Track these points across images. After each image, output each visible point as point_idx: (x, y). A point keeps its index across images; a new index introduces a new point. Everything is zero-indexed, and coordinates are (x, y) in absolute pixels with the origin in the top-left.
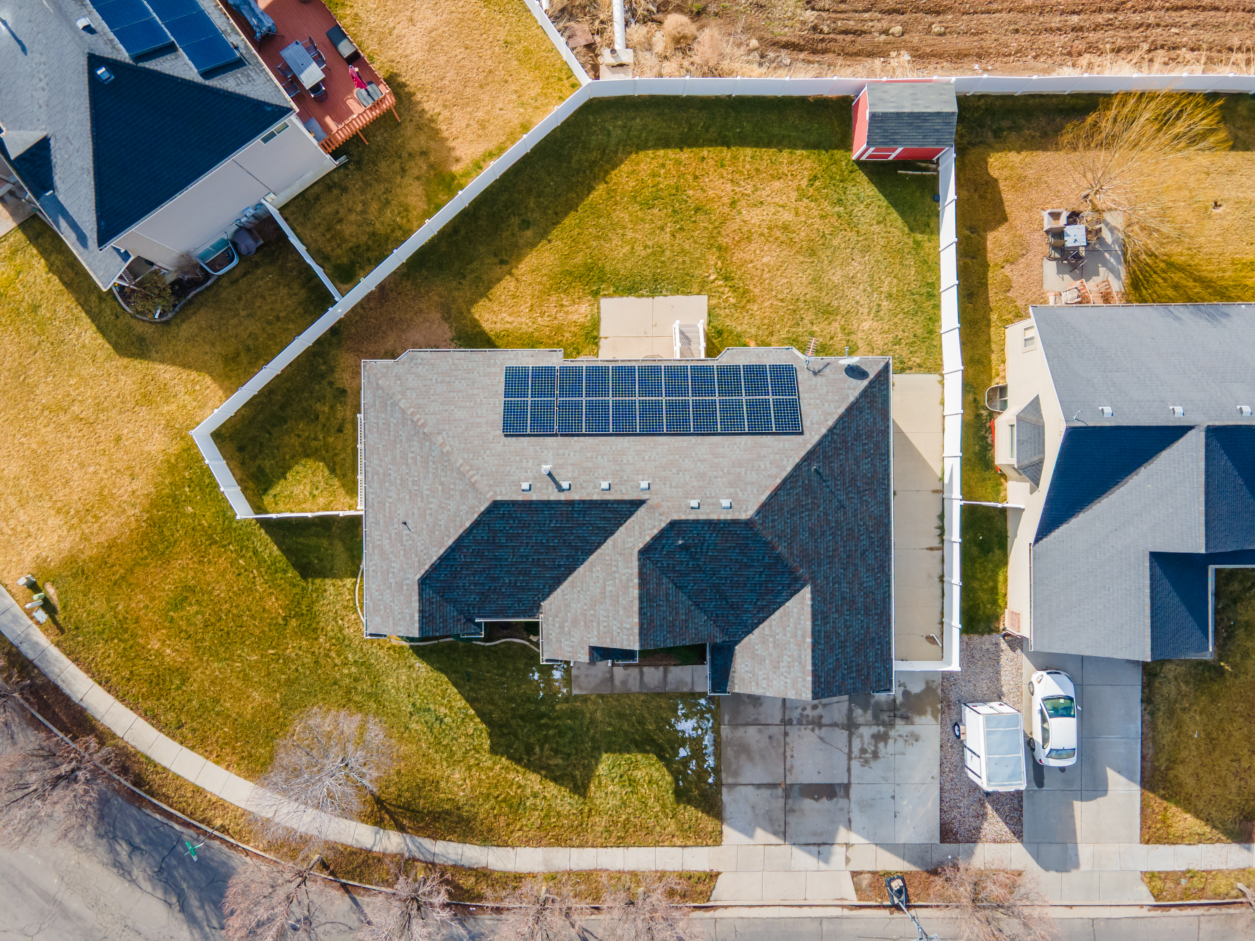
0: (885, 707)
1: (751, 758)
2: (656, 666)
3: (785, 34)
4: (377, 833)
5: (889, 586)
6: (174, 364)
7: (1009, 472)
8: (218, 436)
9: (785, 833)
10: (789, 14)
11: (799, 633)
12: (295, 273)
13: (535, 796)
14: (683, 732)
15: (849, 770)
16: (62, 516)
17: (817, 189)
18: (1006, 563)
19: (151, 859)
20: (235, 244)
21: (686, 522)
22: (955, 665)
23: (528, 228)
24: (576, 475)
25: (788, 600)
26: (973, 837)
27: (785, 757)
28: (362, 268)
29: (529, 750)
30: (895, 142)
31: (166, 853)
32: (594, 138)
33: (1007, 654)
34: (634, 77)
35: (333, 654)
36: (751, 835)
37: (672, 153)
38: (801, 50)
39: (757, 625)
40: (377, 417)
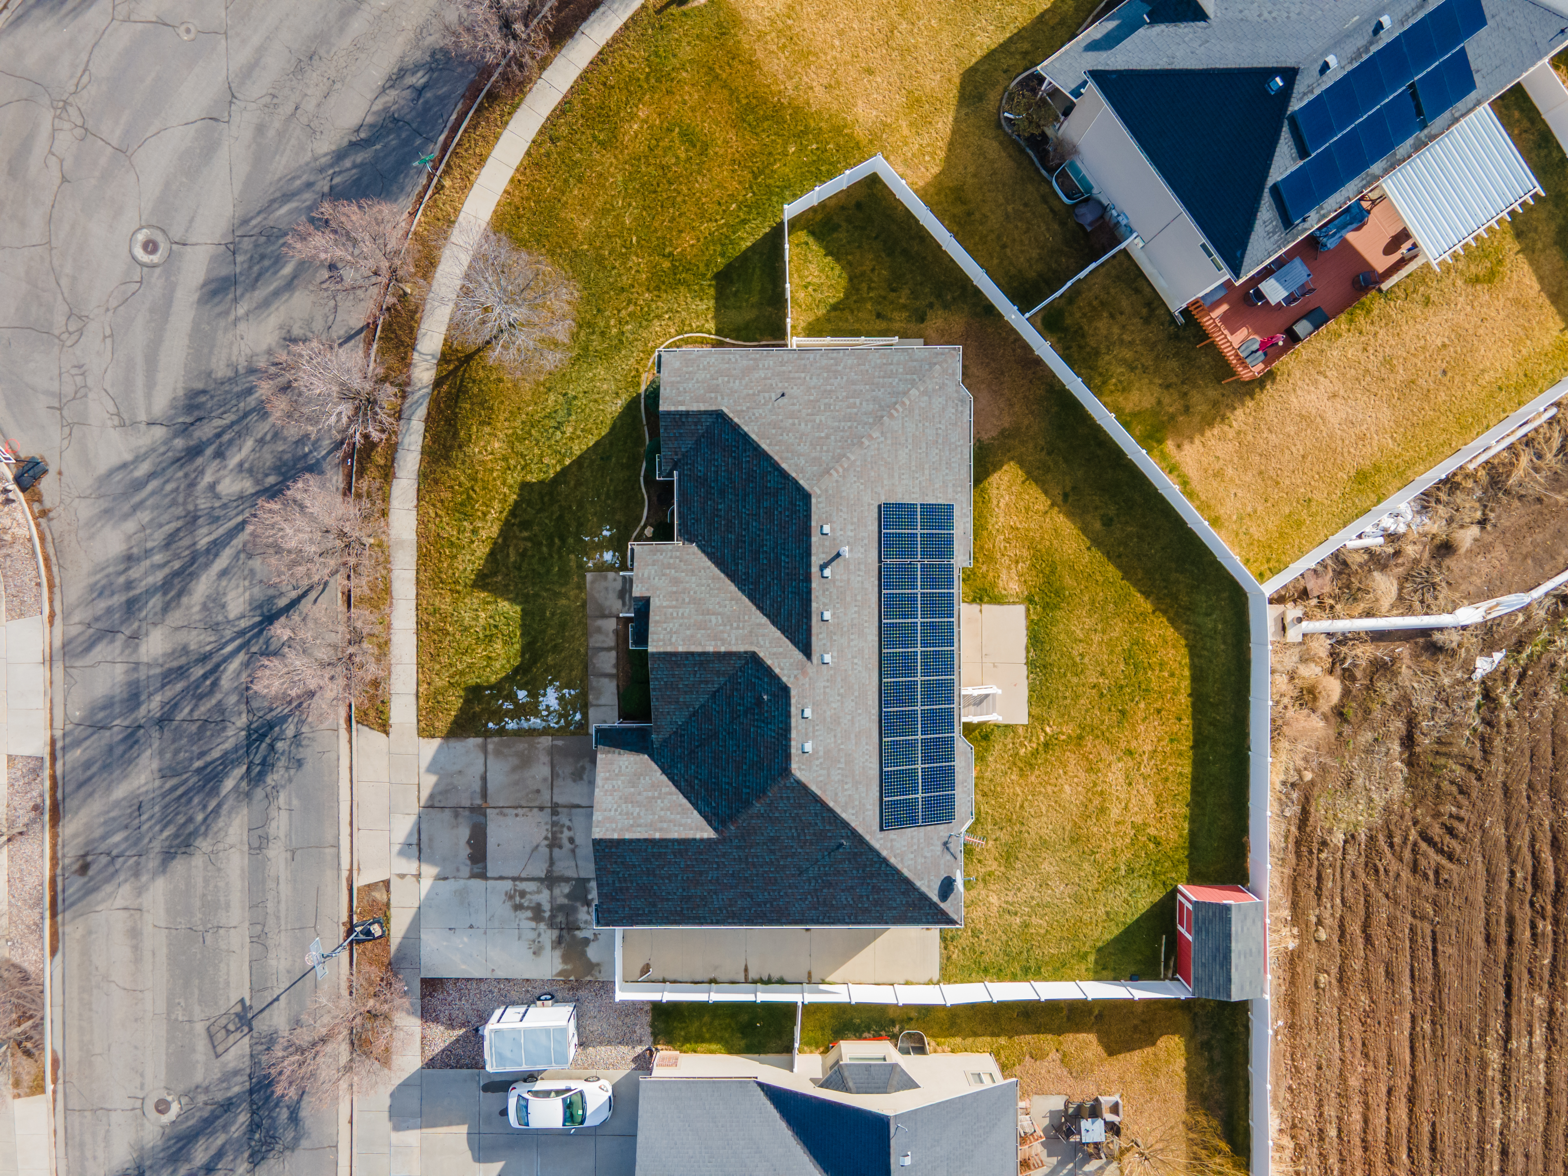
0: (571, 919)
1: (514, 769)
2: (617, 665)
3: (1319, 810)
4: (433, 356)
5: (712, 923)
6: (954, 132)
7: (832, 1056)
8: (873, 180)
9: (432, 807)
10: (1340, 815)
11: (665, 825)
12: (1054, 266)
13: (474, 531)
14: (544, 695)
15: (501, 878)
16: (785, 10)
17: (1145, 846)
18: (730, 1053)
19: (406, 110)
20: (1087, 200)
21: (788, 704)
22: (620, 996)
23: (1104, 525)
24: (838, 584)
25: (700, 813)
26: (427, 1014)
27: (516, 808)
28: (1060, 340)
29: (525, 525)
30: (1198, 933)
31: (414, 125)
32: (1204, 598)
33: (629, 1053)
34: (1272, 643)
35: (631, 308)
36: (430, 769)
37: (1185, 685)
38: (1299, 828)
39: (671, 779)
40: (898, 364)
